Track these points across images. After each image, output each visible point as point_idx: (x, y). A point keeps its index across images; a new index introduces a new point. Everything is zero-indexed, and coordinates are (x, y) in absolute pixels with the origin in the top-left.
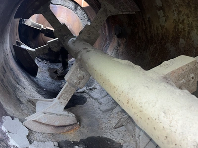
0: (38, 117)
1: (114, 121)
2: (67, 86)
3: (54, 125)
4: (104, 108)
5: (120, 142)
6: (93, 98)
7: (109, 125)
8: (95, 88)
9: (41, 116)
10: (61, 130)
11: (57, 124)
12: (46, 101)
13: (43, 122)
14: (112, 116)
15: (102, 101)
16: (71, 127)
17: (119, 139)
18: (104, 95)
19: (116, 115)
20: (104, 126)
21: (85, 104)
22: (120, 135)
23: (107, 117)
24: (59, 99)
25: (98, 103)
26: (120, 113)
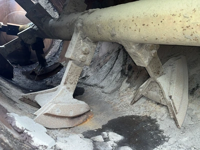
0: (50, 109)
1: (127, 98)
2: (72, 65)
3: (69, 116)
4: (108, 89)
5: (145, 114)
6: (90, 85)
7: (122, 103)
8: (87, 76)
9: (52, 107)
10: (77, 121)
11: (72, 114)
12: (48, 92)
13: (57, 114)
14: (122, 94)
15: (102, 84)
16: (85, 116)
17: (142, 112)
18: (102, 79)
19: (126, 92)
20: (118, 106)
21: (84, 93)
22: (141, 108)
23: (116, 97)
24: (65, 83)
25: (98, 88)
26: (129, 89)
